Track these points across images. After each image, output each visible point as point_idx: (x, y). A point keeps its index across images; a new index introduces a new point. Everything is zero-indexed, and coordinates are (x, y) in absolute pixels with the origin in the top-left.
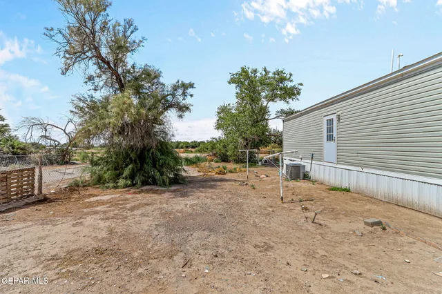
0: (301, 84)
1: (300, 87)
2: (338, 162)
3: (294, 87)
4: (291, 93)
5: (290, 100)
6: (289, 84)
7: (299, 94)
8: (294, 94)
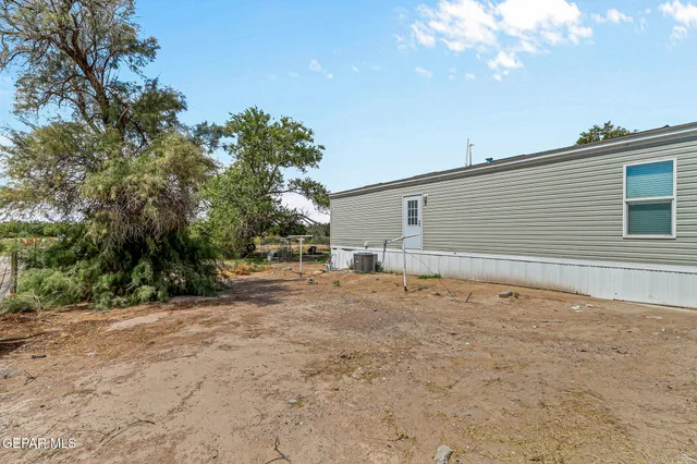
0: (322, 148)
1: (322, 151)
2: (425, 248)
3: (312, 150)
4: (310, 157)
5: (307, 168)
6: (308, 145)
7: (319, 159)
8: (312, 159)
